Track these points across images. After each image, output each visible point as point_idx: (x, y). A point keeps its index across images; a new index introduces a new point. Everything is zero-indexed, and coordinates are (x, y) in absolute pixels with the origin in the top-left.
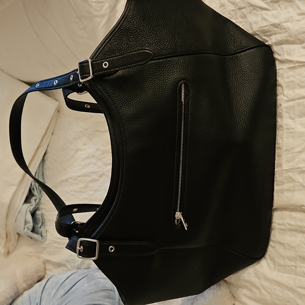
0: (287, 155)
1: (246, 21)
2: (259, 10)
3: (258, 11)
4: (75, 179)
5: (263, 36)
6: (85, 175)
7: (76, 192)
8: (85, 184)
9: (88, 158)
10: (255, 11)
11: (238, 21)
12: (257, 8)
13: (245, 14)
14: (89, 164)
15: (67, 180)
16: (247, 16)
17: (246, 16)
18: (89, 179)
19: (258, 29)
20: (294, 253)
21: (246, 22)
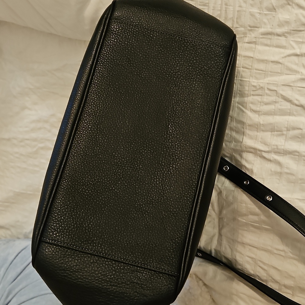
0: (301, 184)
1: (274, 15)
2: (296, 7)
3: (293, 8)
4: (21, 141)
5: (292, 41)
6: (35, 140)
7: (22, 155)
8: (35, 149)
9: (38, 121)
10: (289, 6)
11: (262, 12)
12: (294, 5)
13: (275, 7)
14: (40, 129)
15: (9, 140)
16: (277, 10)
17: (275, 9)
18: (41, 145)
19: (289, 31)
20: (293, 283)
21: (274, 17)
